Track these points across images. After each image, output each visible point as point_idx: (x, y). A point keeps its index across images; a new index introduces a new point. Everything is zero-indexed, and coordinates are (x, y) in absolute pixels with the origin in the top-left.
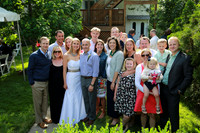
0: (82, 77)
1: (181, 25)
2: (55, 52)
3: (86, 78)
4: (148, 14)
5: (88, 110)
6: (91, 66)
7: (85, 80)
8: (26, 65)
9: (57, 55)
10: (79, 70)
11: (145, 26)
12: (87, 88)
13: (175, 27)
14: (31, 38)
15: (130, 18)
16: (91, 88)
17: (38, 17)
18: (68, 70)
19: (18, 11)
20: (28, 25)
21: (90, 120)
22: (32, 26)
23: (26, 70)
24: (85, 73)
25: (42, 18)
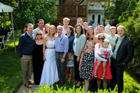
0: (56, 52)
1: (126, 18)
2: (37, 34)
3: (59, 53)
4: (103, 9)
5: (60, 76)
6: (63, 45)
7: (58, 54)
8: (17, 43)
9: (39, 37)
10: (55, 47)
11: (101, 18)
12: (60, 60)
13: (122, 18)
14: (21, 24)
15: (91, 11)
16: (63, 60)
17: (26, 9)
18: (46, 48)
19: (12, 5)
20: (19, 15)
21: (62, 83)
22: (22, 16)
23: (17, 47)
24: (58, 50)
25: (29, 10)
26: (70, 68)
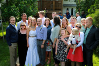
1: (94, 10)
4: (75, 3)
6: (43, 34)
9: (23, 28)
10: (36, 36)
12: (40, 46)
13: (91, 11)
15: (65, 6)
17: (12, 5)
18: (29, 36)
20: (6, 10)
25: (14, 6)
26: (48, 52)
